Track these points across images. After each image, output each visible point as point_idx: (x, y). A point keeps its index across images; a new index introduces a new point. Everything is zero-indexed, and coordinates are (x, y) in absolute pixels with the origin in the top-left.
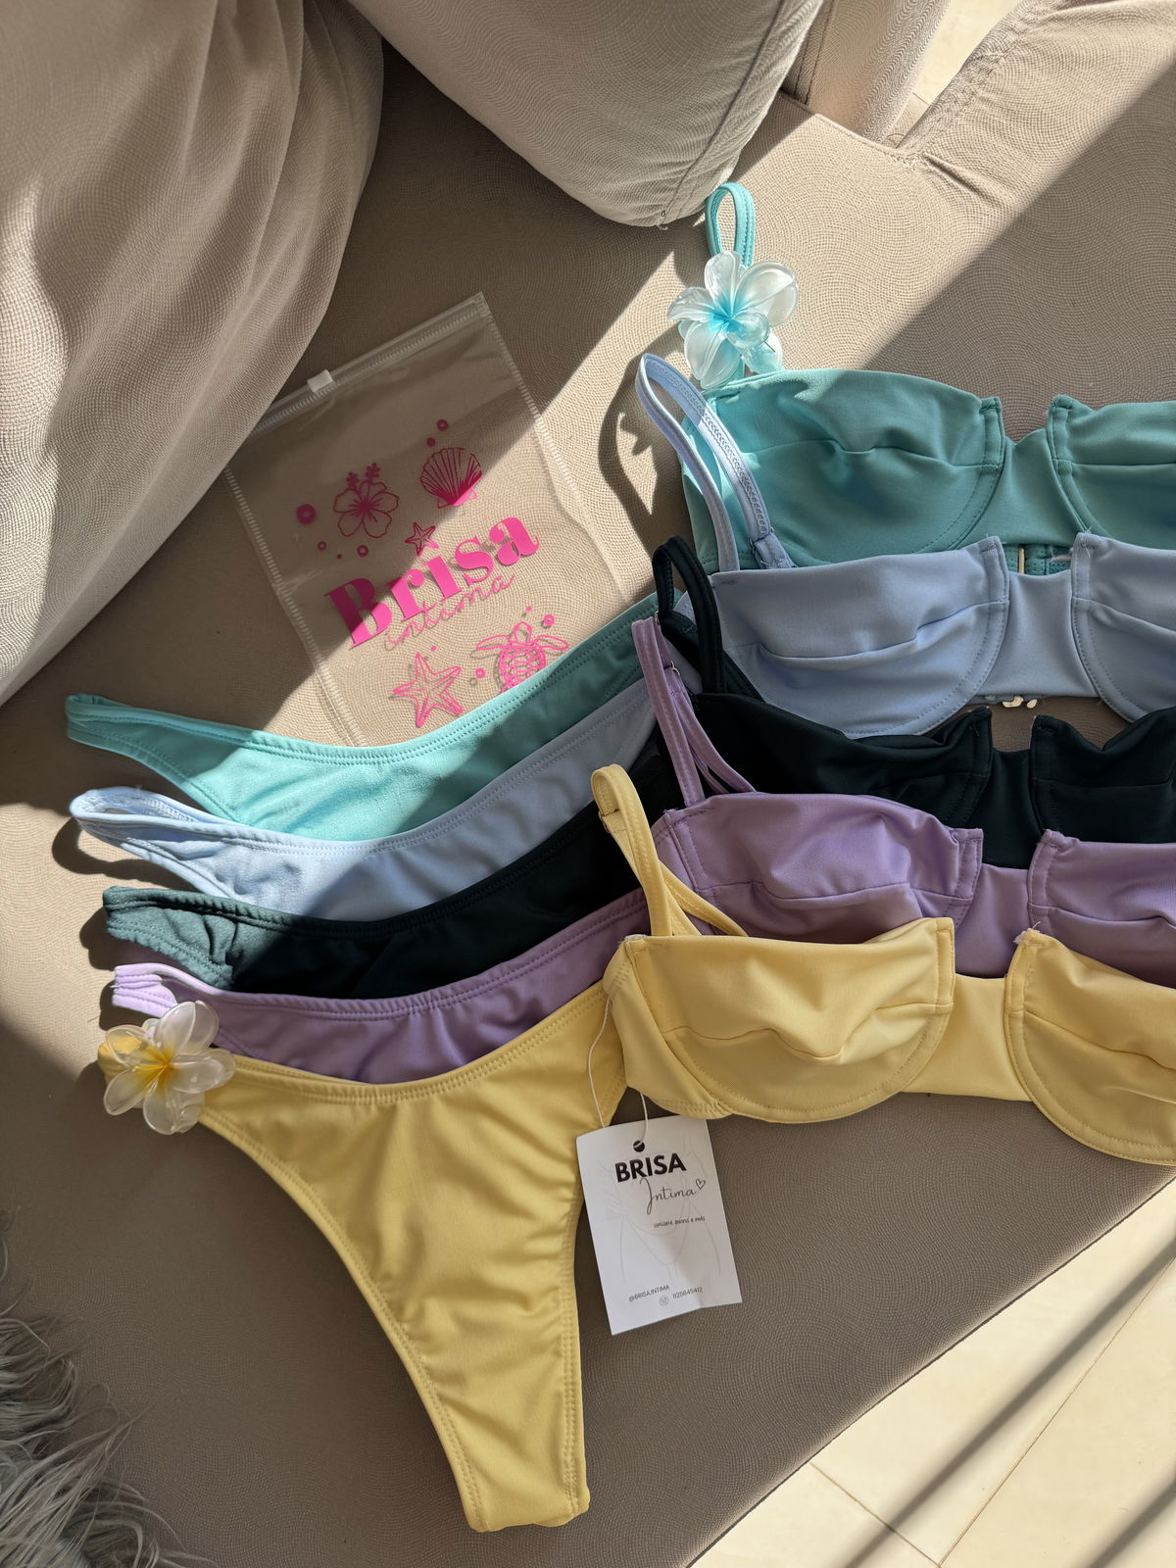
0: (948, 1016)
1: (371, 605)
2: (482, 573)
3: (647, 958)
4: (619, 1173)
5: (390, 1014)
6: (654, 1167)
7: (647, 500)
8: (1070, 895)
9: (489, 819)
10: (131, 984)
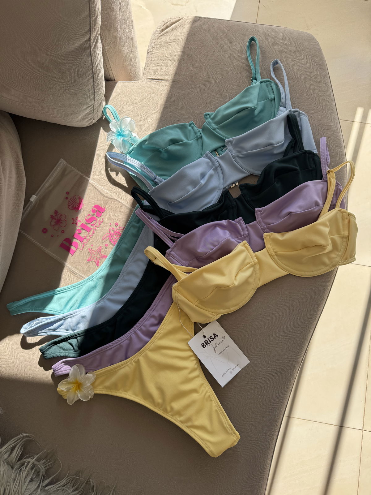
0: (258, 264)
2: (95, 222)
3: (180, 288)
4: (203, 346)
5: (126, 338)
6: (211, 340)
7: (126, 185)
8: (269, 221)
9: (126, 278)
10: (57, 369)
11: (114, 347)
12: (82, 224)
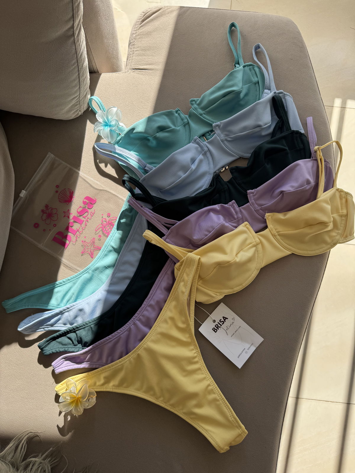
1: (65, 237)
2: (87, 213)
5: (126, 330)
7: (115, 175)
8: (262, 202)
10: (58, 366)
11: (114, 339)
12: (74, 216)
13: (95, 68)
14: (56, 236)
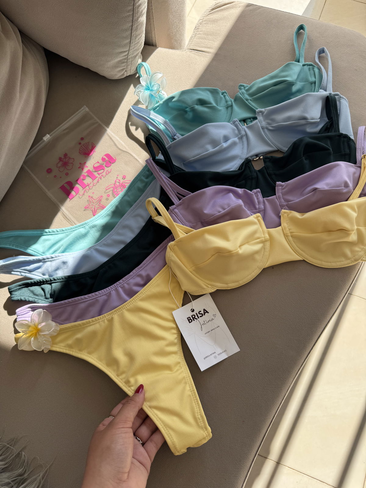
0: (269, 241)
1: (72, 188)
2: (102, 171)
3: (176, 248)
4: (189, 320)
5: (105, 293)
6: (199, 315)
8: (290, 198)
9: (120, 231)
10: (22, 314)
11: (89, 300)
12: (89, 170)
13: (154, 41)
14: (64, 185)
